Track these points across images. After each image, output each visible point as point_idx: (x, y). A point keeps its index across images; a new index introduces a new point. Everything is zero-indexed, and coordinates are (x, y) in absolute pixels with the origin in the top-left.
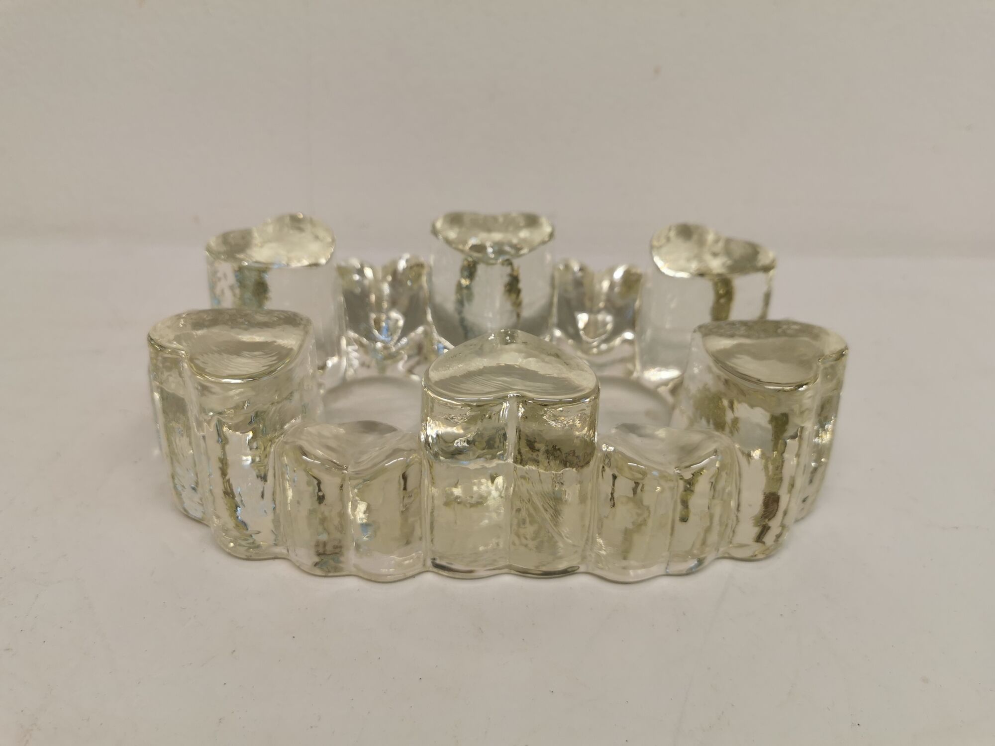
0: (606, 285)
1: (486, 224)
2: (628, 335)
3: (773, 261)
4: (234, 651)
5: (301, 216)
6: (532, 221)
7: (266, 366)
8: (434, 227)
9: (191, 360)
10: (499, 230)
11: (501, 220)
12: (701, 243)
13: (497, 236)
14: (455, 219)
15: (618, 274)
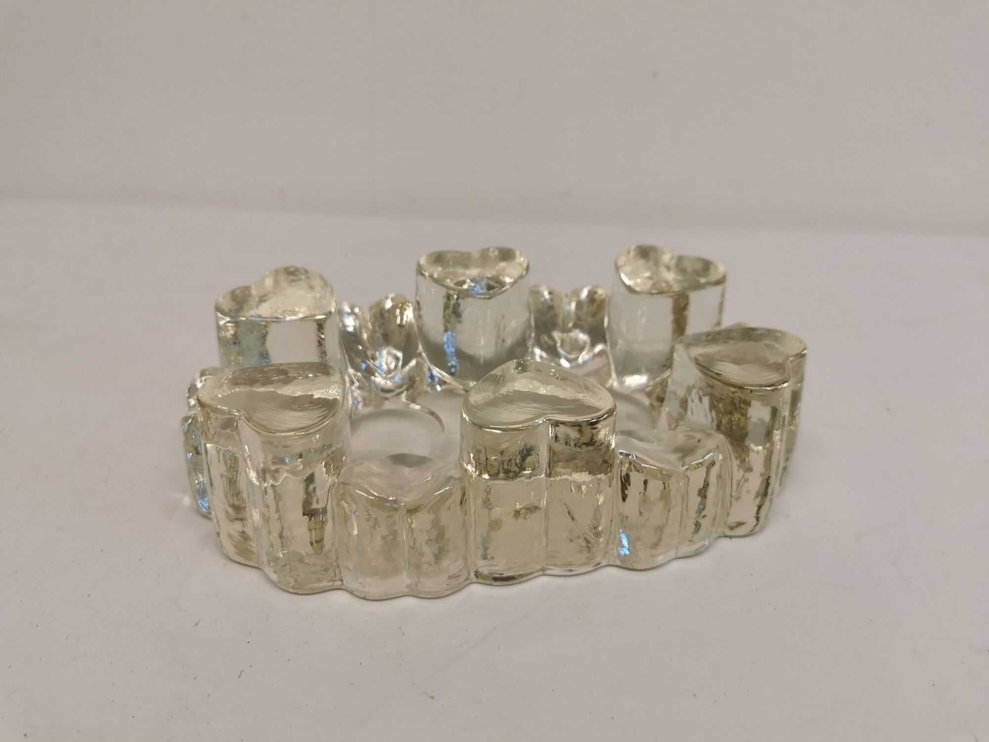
0: (573, 305)
1: (463, 261)
3: (725, 275)
6: (507, 255)
7: (320, 417)
8: (418, 264)
9: (249, 419)
10: (476, 266)
12: (657, 263)
13: (474, 272)
14: (438, 258)
15: (584, 294)
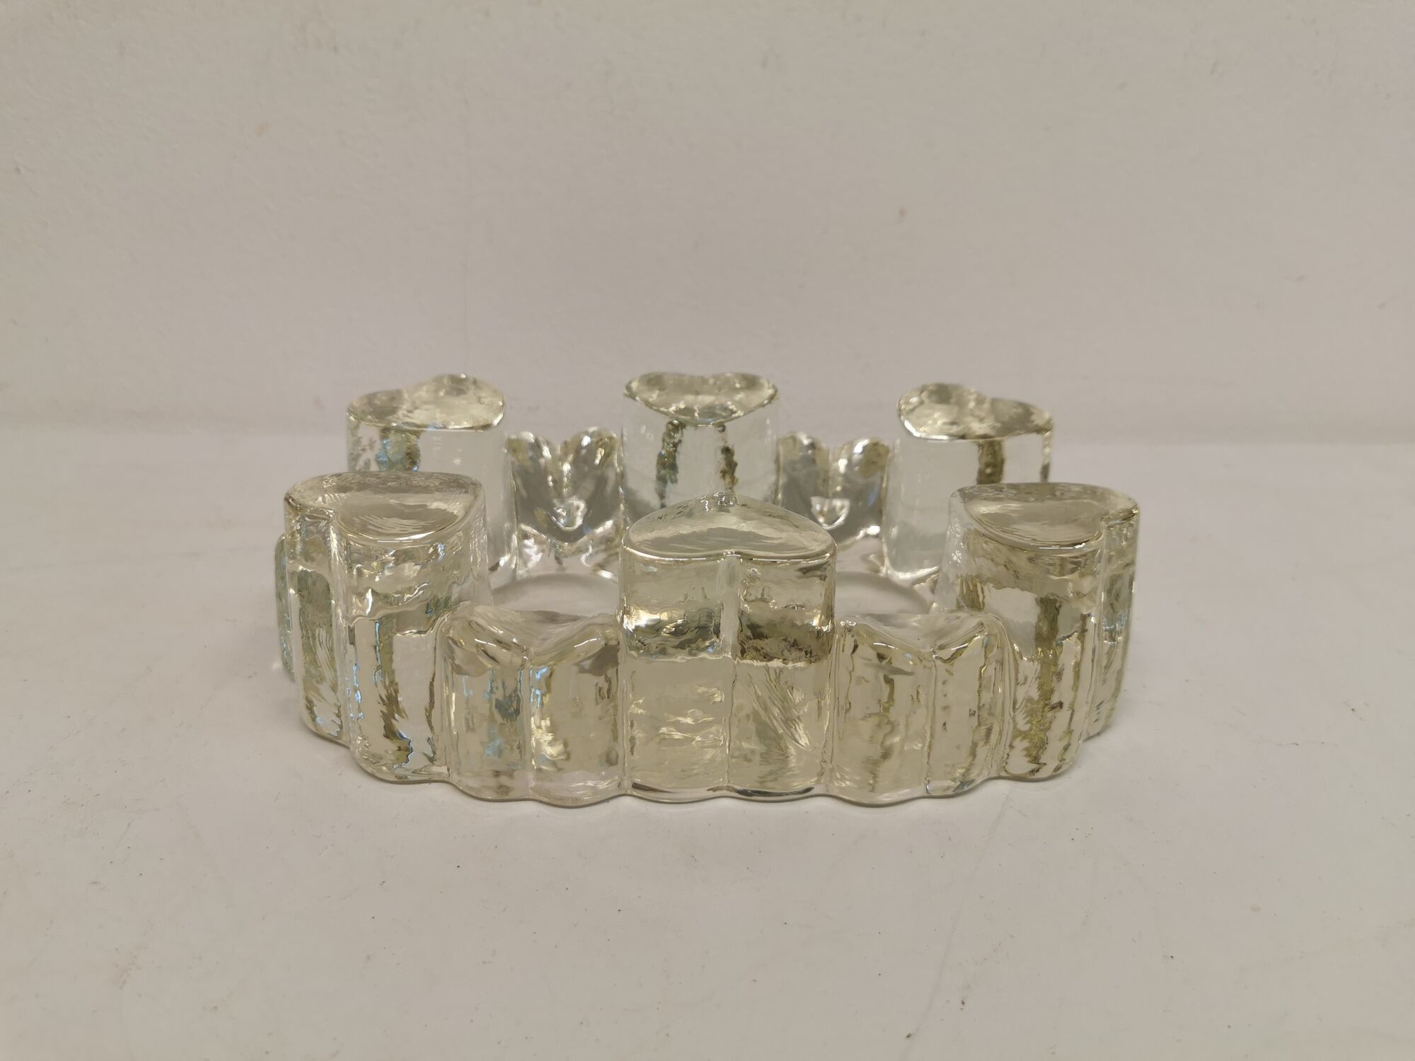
0: (842, 464)
1: (693, 386)
2: (874, 530)
3: (1049, 421)
4: (384, 882)
5: (463, 376)
6: (751, 383)
8: (628, 388)
10: (709, 393)
11: (711, 381)
12: (961, 404)
13: (707, 399)
14: (654, 381)
15: (859, 448)
